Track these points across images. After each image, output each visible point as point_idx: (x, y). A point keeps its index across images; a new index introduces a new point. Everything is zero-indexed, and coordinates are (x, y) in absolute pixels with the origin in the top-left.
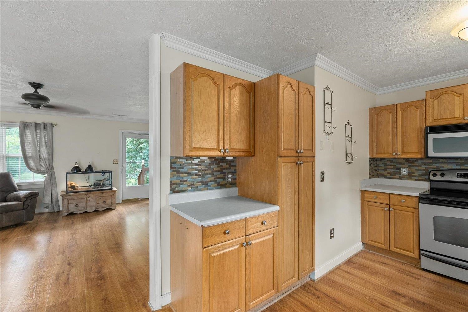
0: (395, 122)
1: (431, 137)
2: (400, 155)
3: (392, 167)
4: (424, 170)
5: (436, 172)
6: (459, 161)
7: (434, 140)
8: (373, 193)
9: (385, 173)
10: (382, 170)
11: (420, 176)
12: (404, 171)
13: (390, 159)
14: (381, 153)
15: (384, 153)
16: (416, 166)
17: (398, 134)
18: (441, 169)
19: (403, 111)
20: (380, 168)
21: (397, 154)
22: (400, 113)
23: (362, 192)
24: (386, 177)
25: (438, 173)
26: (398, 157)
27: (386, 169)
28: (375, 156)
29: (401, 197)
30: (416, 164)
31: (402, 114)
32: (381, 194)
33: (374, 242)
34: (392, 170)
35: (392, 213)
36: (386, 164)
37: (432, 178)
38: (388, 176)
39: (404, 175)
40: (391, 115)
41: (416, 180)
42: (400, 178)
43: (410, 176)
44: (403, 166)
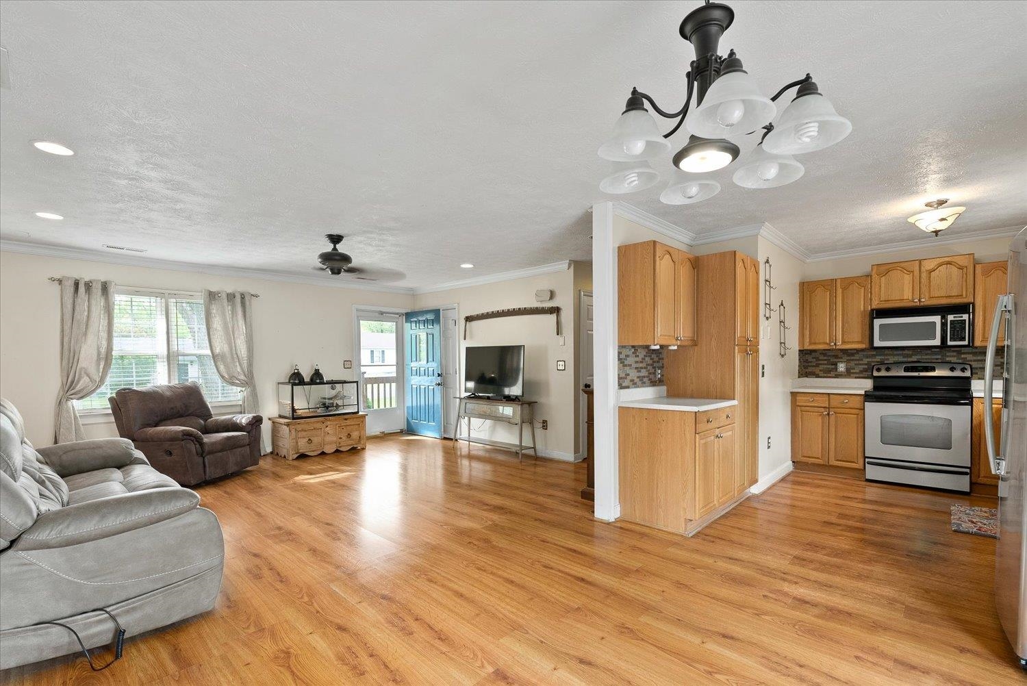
0: (833, 303)
1: (878, 322)
2: (840, 345)
3: (826, 362)
4: (866, 364)
5: (879, 366)
6: (906, 352)
7: (881, 326)
8: (808, 395)
9: (817, 371)
10: (814, 366)
11: (861, 372)
12: (842, 367)
13: (824, 352)
14: (815, 343)
15: (820, 344)
16: (856, 360)
17: (837, 318)
18: (886, 362)
19: (844, 289)
20: (810, 364)
21: (835, 344)
22: (839, 291)
23: (794, 394)
24: (818, 376)
25: (883, 367)
26: (837, 347)
27: (817, 365)
28: (807, 347)
30: (857, 357)
31: (843, 293)
32: (819, 395)
33: (809, 457)
34: (826, 366)
35: (832, 418)
36: (818, 359)
37: (876, 374)
38: (820, 375)
39: (842, 372)
40: (828, 293)
41: (856, 378)
42: (837, 376)
43: (849, 374)
44: (840, 360)
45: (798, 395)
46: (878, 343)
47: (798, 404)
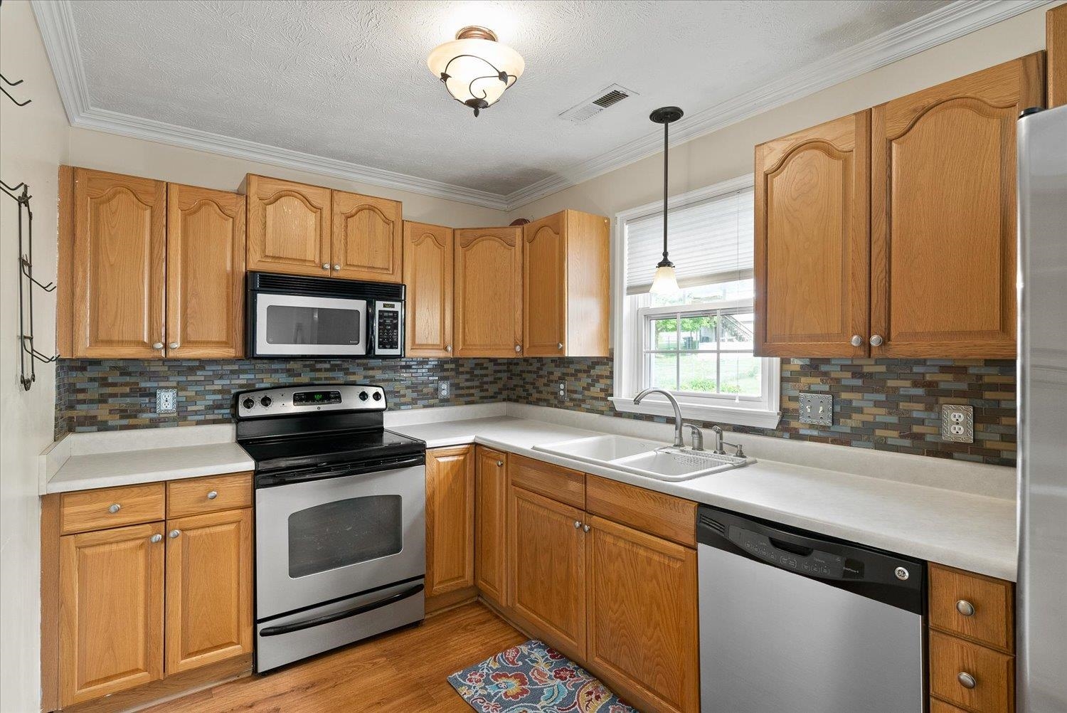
0: (161, 243)
1: (265, 301)
2: (178, 350)
3: (127, 390)
4: (219, 392)
5: (250, 396)
6: (292, 365)
7: (271, 309)
9: (102, 412)
10: (92, 401)
11: (211, 408)
12: (167, 401)
13: (121, 364)
14: (109, 342)
15: (122, 343)
16: (197, 383)
17: (171, 280)
19: (188, 214)
20: (81, 396)
21: (166, 346)
22: (176, 216)
23: (52, 502)
24: (104, 427)
25: (257, 397)
26: (171, 354)
27: (103, 400)
28: (84, 349)
29: (201, 487)
30: (200, 375)
31: (185, 220)
32: (136, 490)
34: (128, 400)
35: (175, 547)
36: (104, 382)
37: (243, 412)
38: (110, 423)
39: (167, 412)
41: (199, 423)
42: (154, 424)
43: (181, 417)
44: (162, 384)
45: (67, 500)
46: (264, 347)
47: (68, 528)
